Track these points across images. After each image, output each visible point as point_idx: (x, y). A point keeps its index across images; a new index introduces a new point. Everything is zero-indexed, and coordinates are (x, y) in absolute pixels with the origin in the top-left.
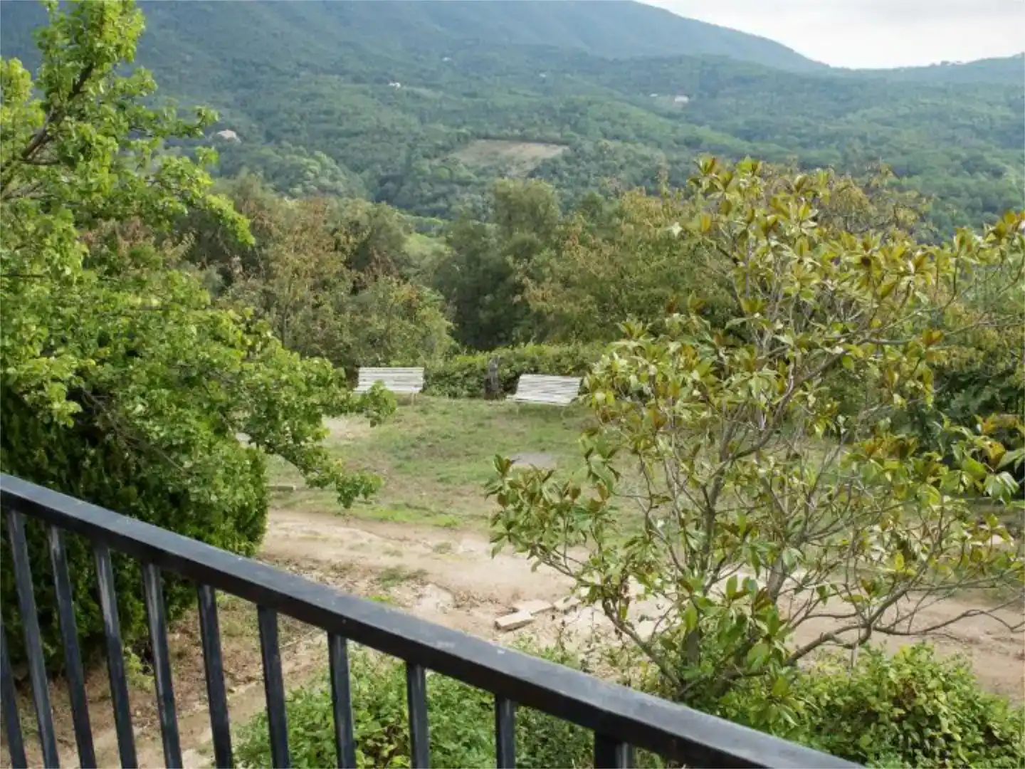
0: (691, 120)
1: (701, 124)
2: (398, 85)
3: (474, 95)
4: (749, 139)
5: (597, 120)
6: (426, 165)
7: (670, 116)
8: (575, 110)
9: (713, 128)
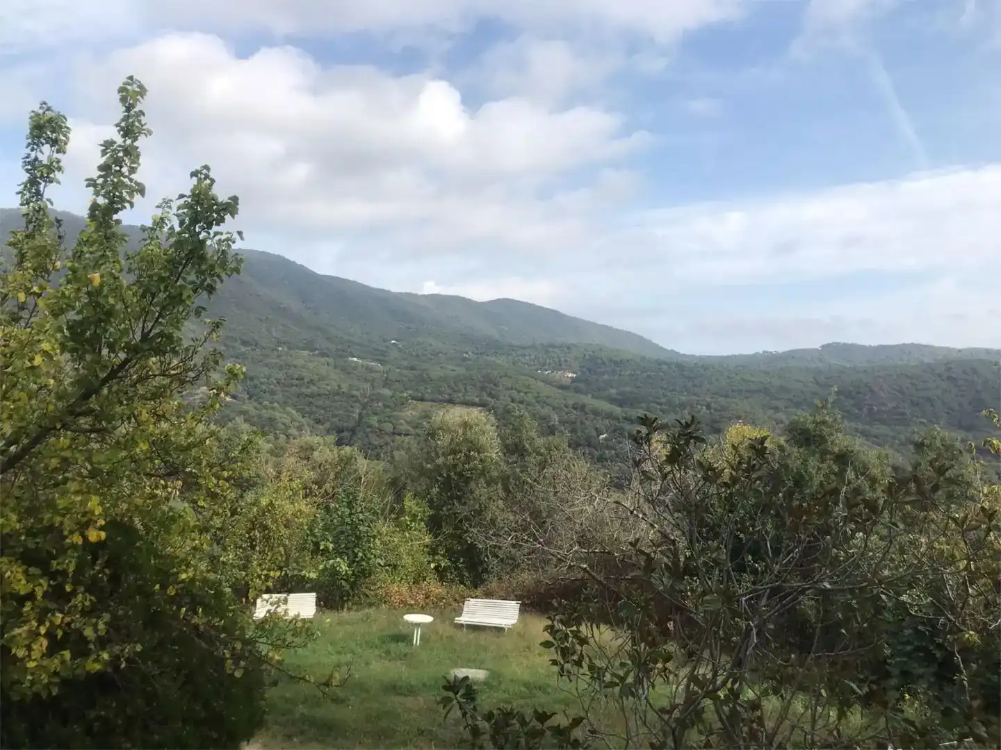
0: (577, 391)
1: (586, 394)
2: (355, 359)
3: (412, 368)
4: (620, 406)
5: (507, 389)
6: (374, 421)
7: (562, 387)
8: (490, 381)
9: (593, 397)
